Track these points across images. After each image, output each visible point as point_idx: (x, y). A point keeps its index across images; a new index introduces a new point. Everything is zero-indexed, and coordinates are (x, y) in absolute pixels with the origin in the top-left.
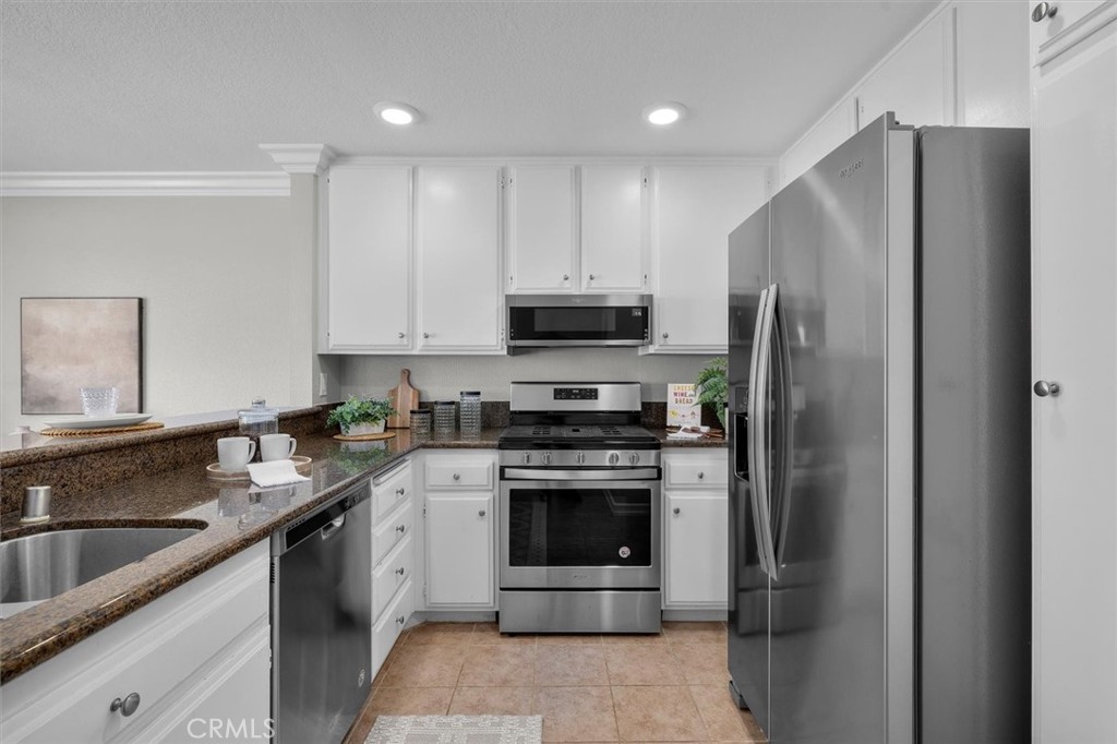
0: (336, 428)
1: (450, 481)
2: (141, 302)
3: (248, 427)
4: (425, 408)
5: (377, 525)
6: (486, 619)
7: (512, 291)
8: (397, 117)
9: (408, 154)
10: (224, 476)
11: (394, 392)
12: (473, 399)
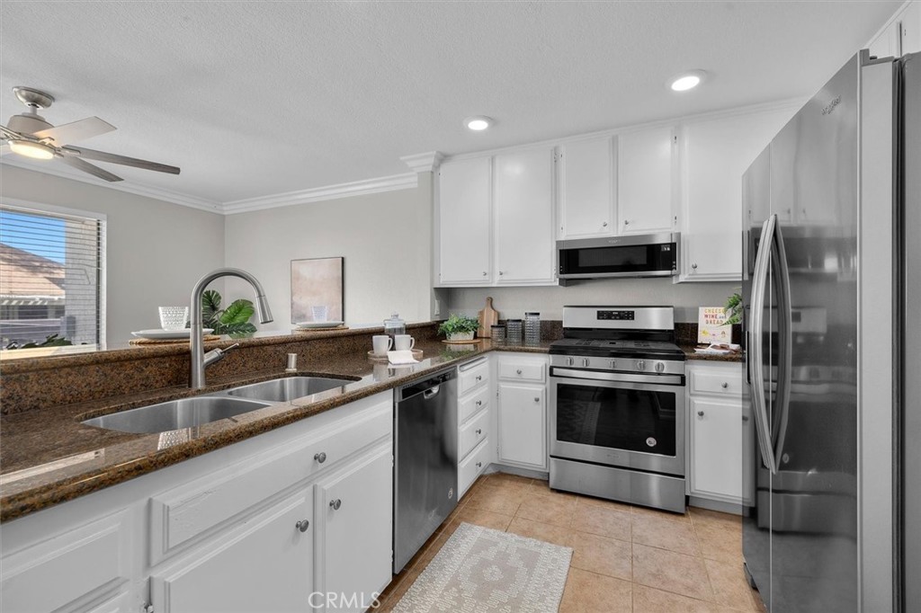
0: (444, 336)
1: (514, 375)
2: (343, 258)
3: (389, 330)
4: (502, 324)
5: (462, 397)
6: (541, 477)
7: (563, 238)
8: (478, 125)
9: (488, 149)
10: (375, 357)
11: (481, 313)
12: (535, 317)
